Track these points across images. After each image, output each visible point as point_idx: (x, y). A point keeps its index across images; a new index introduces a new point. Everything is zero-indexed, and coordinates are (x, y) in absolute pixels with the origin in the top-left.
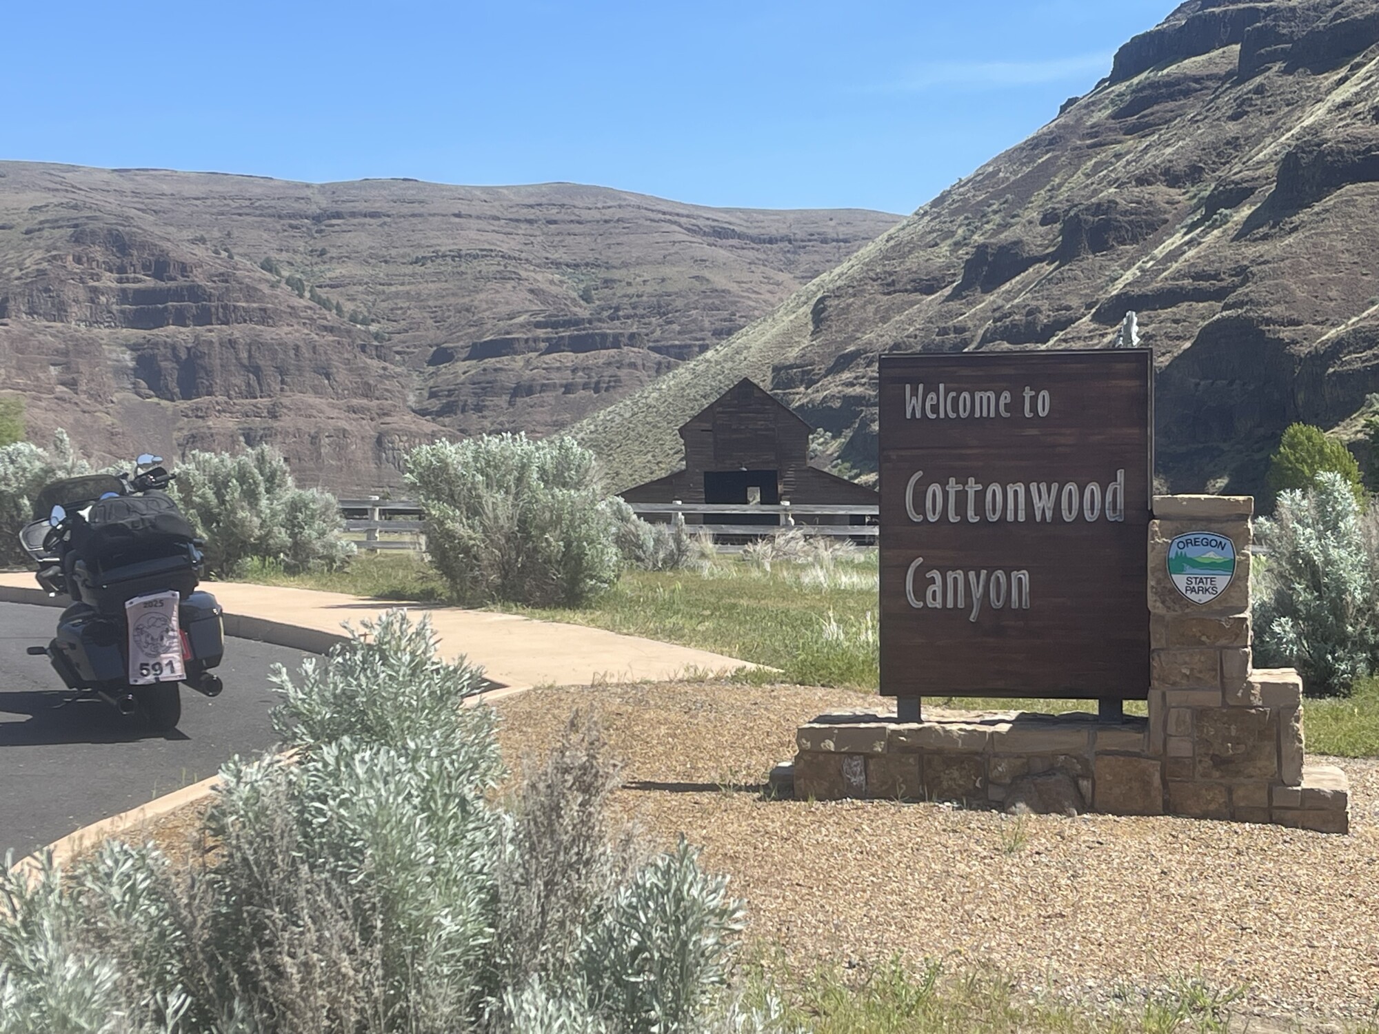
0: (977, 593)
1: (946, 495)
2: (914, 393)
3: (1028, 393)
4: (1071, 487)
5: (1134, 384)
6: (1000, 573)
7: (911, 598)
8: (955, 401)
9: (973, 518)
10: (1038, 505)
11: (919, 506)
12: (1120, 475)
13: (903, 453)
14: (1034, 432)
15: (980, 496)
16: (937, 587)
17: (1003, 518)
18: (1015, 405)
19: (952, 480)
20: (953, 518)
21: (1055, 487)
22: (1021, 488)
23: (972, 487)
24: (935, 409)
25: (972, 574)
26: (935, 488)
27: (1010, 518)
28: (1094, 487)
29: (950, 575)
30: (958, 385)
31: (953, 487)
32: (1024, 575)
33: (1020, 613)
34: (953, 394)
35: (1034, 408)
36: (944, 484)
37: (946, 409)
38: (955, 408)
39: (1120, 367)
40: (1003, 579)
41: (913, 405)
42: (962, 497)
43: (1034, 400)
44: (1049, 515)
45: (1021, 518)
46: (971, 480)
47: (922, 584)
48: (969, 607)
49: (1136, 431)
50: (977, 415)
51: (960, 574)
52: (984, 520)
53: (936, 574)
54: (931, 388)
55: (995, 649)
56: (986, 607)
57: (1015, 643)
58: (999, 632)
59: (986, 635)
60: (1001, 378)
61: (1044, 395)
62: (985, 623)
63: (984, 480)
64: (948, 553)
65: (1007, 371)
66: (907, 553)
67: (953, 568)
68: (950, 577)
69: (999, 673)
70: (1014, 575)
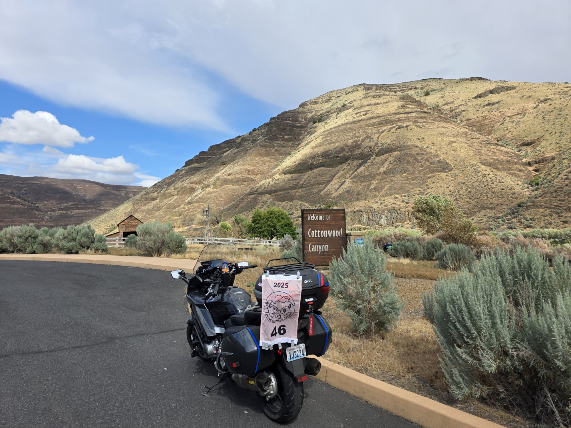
0: (320, 248)
1: (315, 233)
2: (309, 216)
3: (327, 216)
4: (334, 231)
5: (343, 214)
6: (323, 246)
7: (310, 250)
8: (316, 217)
9: (319, 237)
10: (329, 234)
11: (310, 234)
12: (341, 229)
13: (308, 226)
14: (328, 222)
15: (320, 233)
16: (313, 248)
17: (324, 236)
18: (325, 218)
19: (316, 230)
20: (316, 236)
21: (332, 231)
22: (326, 232)
23: (319, 231)
24: (313, 218)
25: (319, 246)
26: (313, 232)
28: (337, 231)
30: (316, 214)
32: (327, 246)
33: (327, 252)
35: (328, 218)
36: (314, 231)
37: (314, 218)
38: (316, 219)
39: (341, 212)
41: (309, 218)
42: (317, 233)
43: (328, 217)
44: (331, 236)
45: (327, 236)
47: (311, 248)
48: (319, 251)
49: (343, 222)
50: (319, 219)
51: (317, 246)
52: (321, 237)
53: (314, 246)
54: (312, 215)
55: (323, 258)
56: (322, 251)
57: (326, 257)
58: (324, 255)
59: (322, 256)
60: (323, 213)
61: (329, 216)
62: (322, 254)
63: (321, 230)
64: (315, 242)
65: (324, 212)
66: (308, 242)
67: (316, 245)
68: (316, 246)
69: (324, 262)
70: (326, 246)
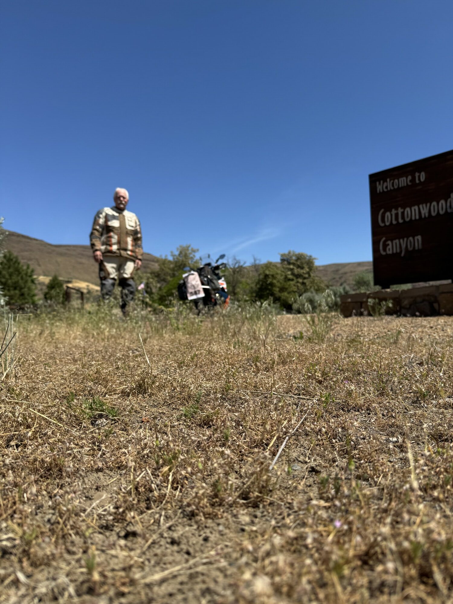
0: (404, 246)
1: (391, 215)
2: (380, 184)
3: (417, 174)
4: (434, 203)
6: (411, 238)
7: (382, 252)
8: (393, 183)
9: (401, 221)
10: (423, 212)
11: (383, 221)
12: (452, 195)
14: (419, 187)
15: (403, 213)
16: (390, 247)
17: (411, 219)
18: (413, 180)
19: (393, 210)
20: (394, 223)
21: (428, 205)
22: (416, 208)
23: (400, 211)
24: (387, 187)
25: (401, 240)
26: (388, 214)
27: (413, 218)
28: (442, 201)
29: (394, 242)
30: (394, 177)
31: (394, 212)
32: (419, 237)
33: (419, 251)
34: (392, 181)
35: (419, 179)
36: (391, 211)
37: (390, 187)
38: (393, 186)
40: (412, 240)
42: (397, 215)
43: (419, 177)
44: (427, 215)
45: (417, 217)
46: (400, 209)
47: (385, 246)
48: (401, 251)
50: (400, 186)
51: (397, 241)
52: (405, 221)
53: (389, 242)
54: (385, 181)
55: (411, 265)
56: (407, 251)
57: (418, 261)
58: (411, 258)
59: (407, 259)
60: (408, 172)
61: (423, 173)
62: (407, 256)
63: (404, 208)
64: (393, 234)
65: (410, 169)
67: (395, 239)
70: (416, 238)
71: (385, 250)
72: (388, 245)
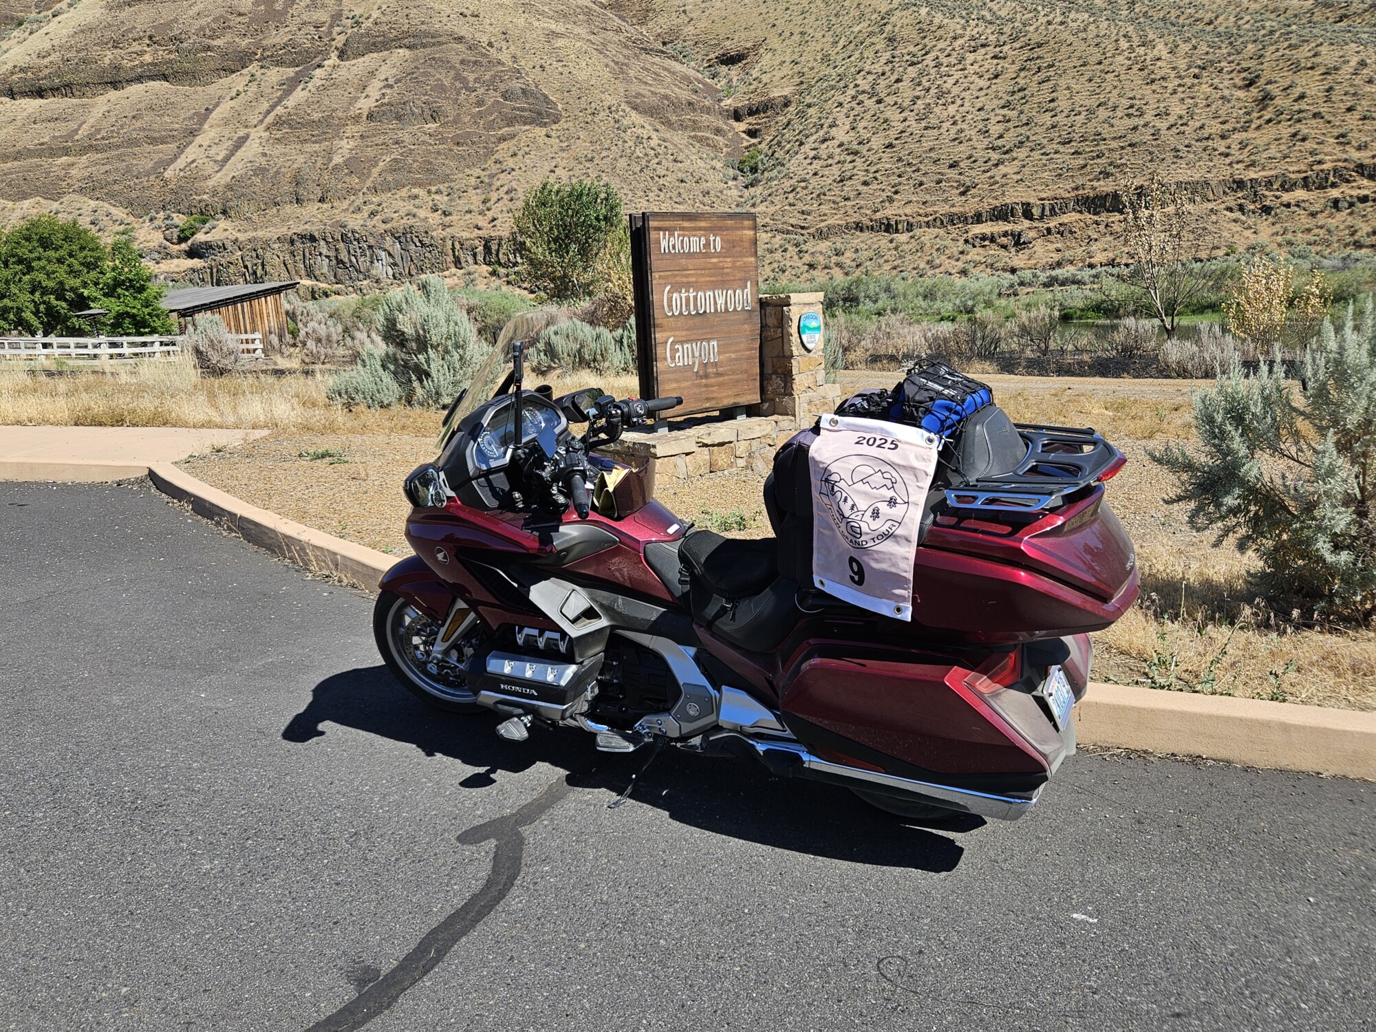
0: (697, 354)
1: (681, 299)
2: (664, 238)
3: (712, 238)
4: (731, 291)
5: (751, 233)
6: (705, 343)
7: (669, 361)
8: (682, 241)
9: (693, 312)
10: (719, 302)
11: (670, 306)
12: (749, 284)
13: (661, 274)
14: (715, 260)
15: (695, 298)
16: (679, 354)
17: (705, 312)
18: (707, 245)
19: (683, 291)
20: (685, 312)
21: (724, 292)
22: (712, 293)
23: (692, 294)
24: (674, 247)
25: (694, 345)
26: (675, 295)
27: (708, 311)
28: (739, 291)
30: (683, 231)
31: (684, 294)
32: (715, 343)
33: (715, 364)
34: (681, 238)
35: (715, 248)
36: (680, 293)
37: (678, 247)
38: (683, 248)
40: (707, 346)
41: (664, 244)
42: (688, 299)
43: (714, 241)
44: (723, 308)
45: (712, 310)
46: (691, 290)
47: (673, 352)
48: (694, 363)
49: (752, 259)
50: (692, 251)
51: (689, 346)
52: (698, 313)
53: (679, 346)
54: (672, 235)
55: (706, 386)
56: (701, 363)
57: (712, 381)
58: (706, 376)
59: (701, 378)
60: (700, 229)
61: (718, 239)
62: (701, 373)
63: (696, 289)
64: (684, 333)
65: (703, 224)
66: (666, 334)
67: (687, 342)
68: (685, 347)
69: (708, 399)
70: (712, 343)
71: (673, 358)
72: (678, 349)
